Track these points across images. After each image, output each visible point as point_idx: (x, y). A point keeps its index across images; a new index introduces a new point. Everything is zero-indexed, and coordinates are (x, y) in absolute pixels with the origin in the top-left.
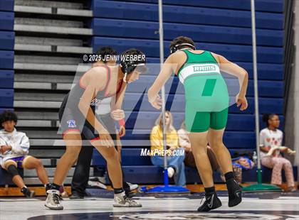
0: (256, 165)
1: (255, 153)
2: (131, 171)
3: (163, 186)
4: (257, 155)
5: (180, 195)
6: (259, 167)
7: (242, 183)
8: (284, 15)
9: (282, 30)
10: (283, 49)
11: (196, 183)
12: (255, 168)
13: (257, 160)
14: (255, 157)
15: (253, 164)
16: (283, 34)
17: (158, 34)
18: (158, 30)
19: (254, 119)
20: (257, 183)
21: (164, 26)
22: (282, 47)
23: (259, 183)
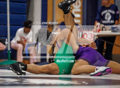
0: (7, 48)
1: (7, 40)
4: (8, 41)
6: (9, 49)
12: (6, 50)
13: (8, 44)
14: (6, 43)
15: (5, 47)
19: (6, 17)
20: (7, 60)
23: (8, 60)
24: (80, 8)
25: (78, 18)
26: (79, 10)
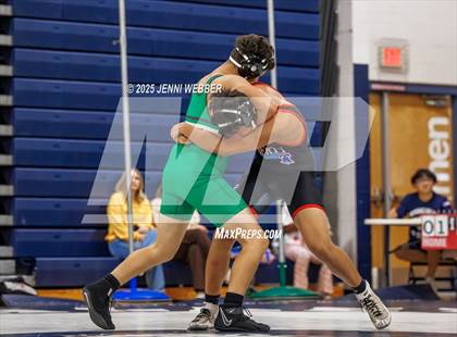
0: (277, 256)
2: (77, 265)
3: (128, 291)
5: (156, 305)
6: (282, 260)
7: (256, 285)
8: (320, 16)
9: (317, 40)
10: (320, 71)
11: (181, 286)
12: (276, 261)
13: (278, 248)
16: (320, 46)
17: (118, 45)
18: (118, 38)
20: (277, 286)
21: (127, 31)
22: (317, 67)
23: (281, 285)
24: (448, 159)
25: (444, 184)
26: (446, 165)
